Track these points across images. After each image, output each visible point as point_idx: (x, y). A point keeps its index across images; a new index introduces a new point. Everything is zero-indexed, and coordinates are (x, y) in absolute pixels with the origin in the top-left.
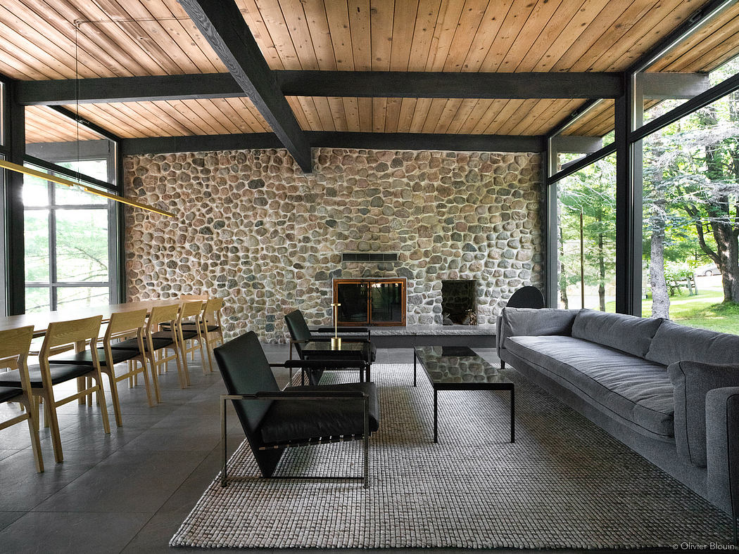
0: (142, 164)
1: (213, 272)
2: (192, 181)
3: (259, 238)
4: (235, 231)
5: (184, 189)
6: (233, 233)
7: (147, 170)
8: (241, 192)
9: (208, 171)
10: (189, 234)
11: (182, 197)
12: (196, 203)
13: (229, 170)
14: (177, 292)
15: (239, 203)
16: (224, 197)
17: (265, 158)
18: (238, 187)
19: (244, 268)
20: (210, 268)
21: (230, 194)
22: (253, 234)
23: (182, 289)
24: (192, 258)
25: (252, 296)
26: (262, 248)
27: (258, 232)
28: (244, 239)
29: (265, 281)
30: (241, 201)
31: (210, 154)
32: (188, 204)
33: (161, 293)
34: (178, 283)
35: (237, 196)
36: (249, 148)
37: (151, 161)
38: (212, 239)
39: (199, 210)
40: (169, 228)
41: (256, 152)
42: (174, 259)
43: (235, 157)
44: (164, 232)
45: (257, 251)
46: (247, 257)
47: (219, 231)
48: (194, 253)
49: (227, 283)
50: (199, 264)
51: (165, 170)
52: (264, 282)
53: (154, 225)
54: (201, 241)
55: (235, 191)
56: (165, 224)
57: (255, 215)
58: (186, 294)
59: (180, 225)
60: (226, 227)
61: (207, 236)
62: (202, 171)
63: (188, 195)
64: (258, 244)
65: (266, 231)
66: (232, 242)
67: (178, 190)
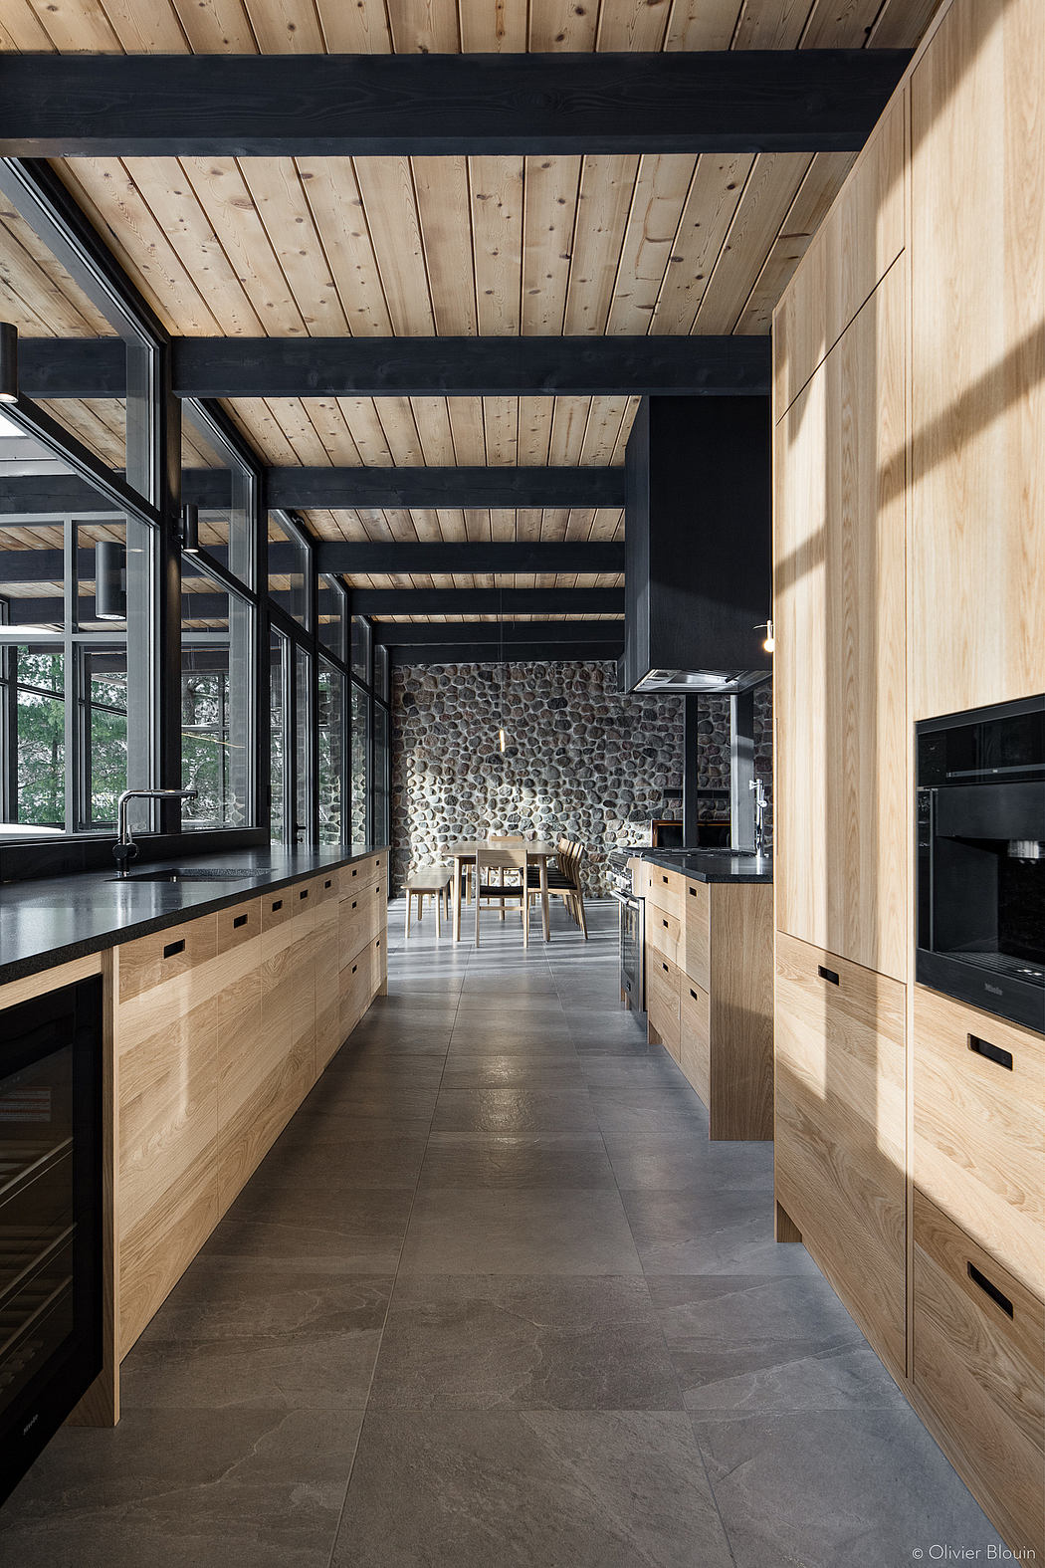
0: (413, 676)
1: (503, 809)
2: (477, 698)
3: (561, 769)
4: (531, 760)
5: (467, 708)
6: (528, 763)
7: (421, 684)
8: (539, 713)
9: (497, 687)
10: (473, 763)
11: (465, 717)
12: (483, 725)
13: (524, 686)
14: (457, 835)
15: (536, 725)
16: (517, 719)
17: (569, 673)
18: (535, 708)
19: (542, 806)
20: (499, 805)
21: (525, 715)
22: (553, 764)
23: (464, 830)
24: (476, 793)
25: (551, 840)
26: (565, 782)
27: (559, 762)
28: (543, 770)
29: (568, 821)
30: (539, 724)
31: (500, 665)
32: (472, 726)
33: (438, 835)
34: (458, 823)
35: (534, 718)
36: (550, 660)
37: (425, 673)
38: (502, 770)
39: (486, 734)
40: (447, 756)
41: (559, 665)
42: (454, 793)
43: (531, 670)
44: (441, 761)
45: (558, 786)
46: (546, 792)
47: (511, 760)
48: (479, 787)
49: (520, 824)
50: (486, 799)
51: (444, 684)
52: (567, 824)
53: (429, 752)
54: (489, 771)
55: (531, 711)
56: (443, 751)
57: (556, 743)
58: (468, 836)
59: (462, 752)
60: (519, 755)
61: (495, 766)
62: (490, 687)
63: (472, 715)
64: (559, 777)
65: (570, 760)
66: (527, 773)
67: (460, 710)
